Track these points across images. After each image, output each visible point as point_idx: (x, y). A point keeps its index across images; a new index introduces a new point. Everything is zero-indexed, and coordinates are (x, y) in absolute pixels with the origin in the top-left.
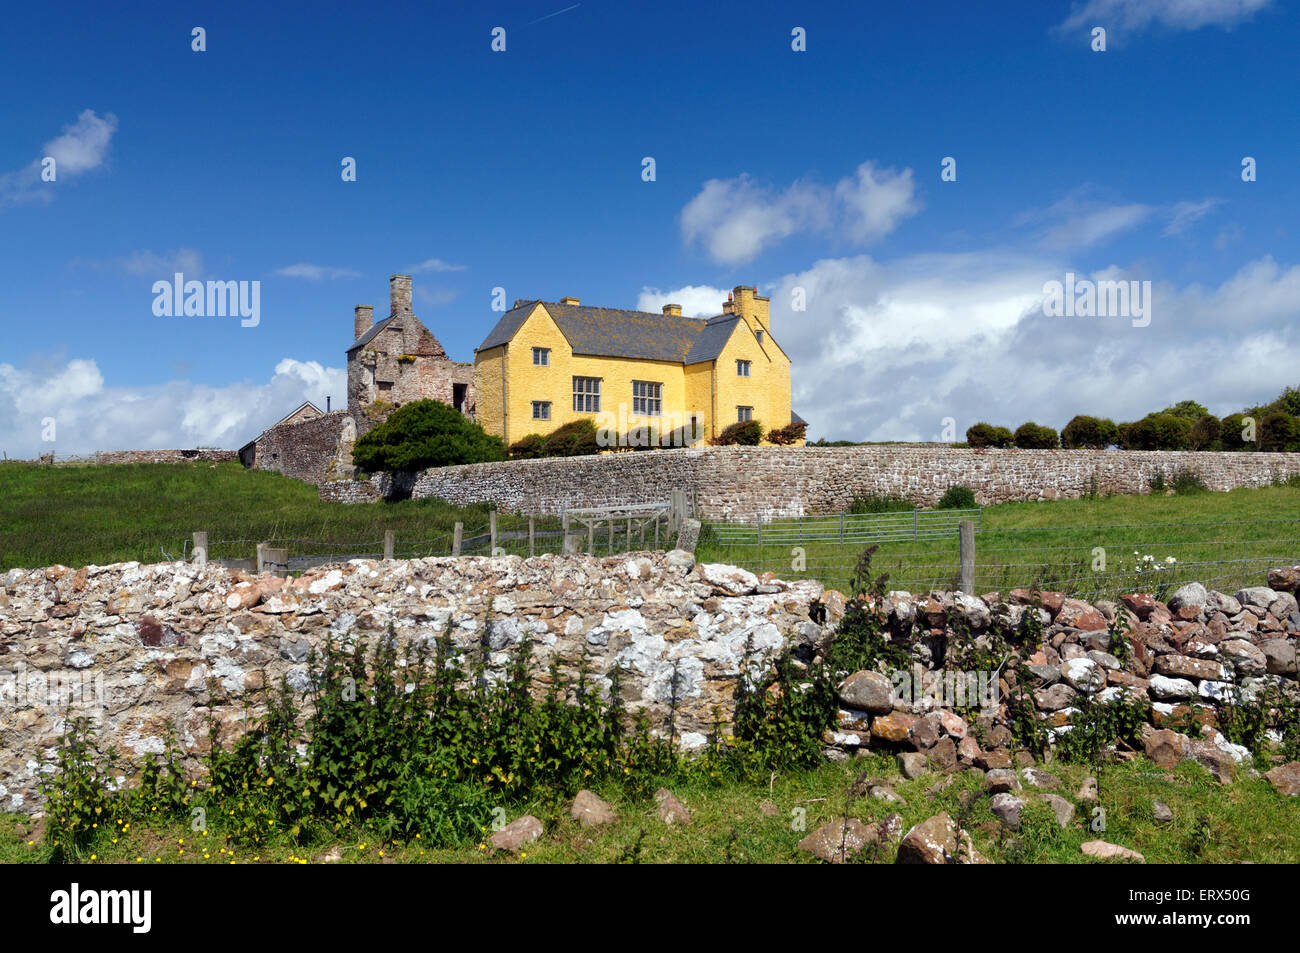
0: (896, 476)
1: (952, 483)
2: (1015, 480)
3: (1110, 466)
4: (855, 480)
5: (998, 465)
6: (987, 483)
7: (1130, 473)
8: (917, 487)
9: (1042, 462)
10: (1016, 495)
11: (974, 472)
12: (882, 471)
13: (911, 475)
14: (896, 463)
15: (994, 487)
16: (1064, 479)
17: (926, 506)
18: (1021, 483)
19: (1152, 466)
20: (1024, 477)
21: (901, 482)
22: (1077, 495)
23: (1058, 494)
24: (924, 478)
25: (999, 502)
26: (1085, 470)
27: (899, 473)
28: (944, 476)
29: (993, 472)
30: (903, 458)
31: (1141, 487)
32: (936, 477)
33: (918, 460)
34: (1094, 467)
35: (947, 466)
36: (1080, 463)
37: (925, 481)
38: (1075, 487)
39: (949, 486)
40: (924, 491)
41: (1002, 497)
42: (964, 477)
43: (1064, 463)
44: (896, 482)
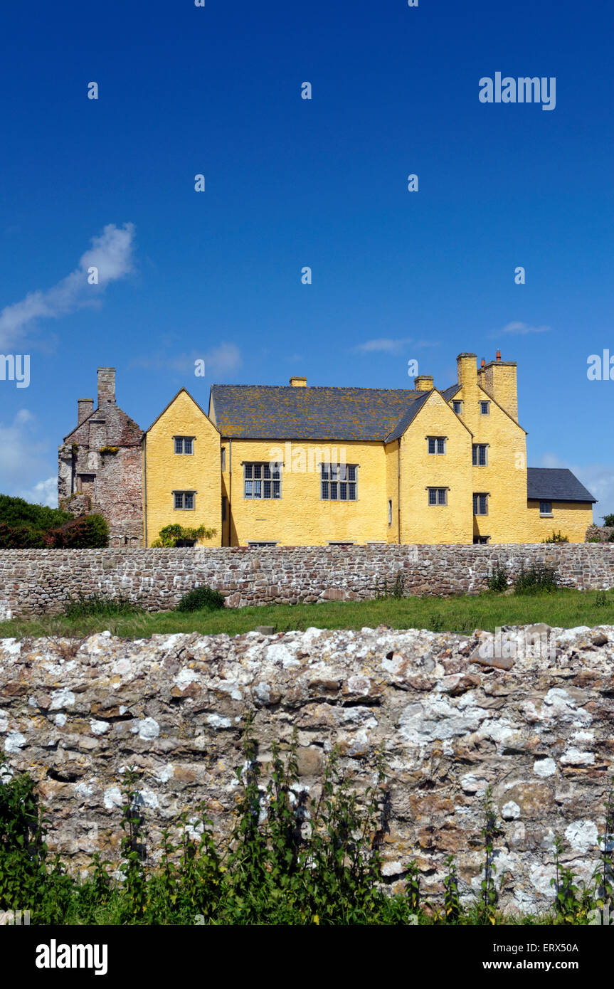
0: (124, 578)
1: (197, 584)
2: (285, 580)
3: (426, 563)
4: (73, 582)
5: (262, 564)
6: (246, 584)
7: (455, 570)
8: (151, 589)
9: (324, 560)
10: (286, 597)
11: (228, 572)
12: (107, 573)
13: (145, 576)
14: (126, 563)
15: (255, 588)
16: (356, 578)
17: (162, 609)
18: (293, 584)
19: (490, 562)
20: (297, 576)
21: (131, 584)
22: (372, 595)
23: (347, 595)
24: (162, 579)
25: (260, 604)
26: (387, 568)
27: (128, 575)
28: (188, 577)
29: (254, 572)
30: (134, 559)
31: (471, 586)
32: (176, 578)
33: (154, 560)
34: (401, 564)
35: (192, 566)
36: (380, 560)
37: (162, 583)
38: (372, 587)
39: (193, 587)
40: (162, 593)
41: (266, 598)
42: (215, 578)
43: (357, 561)
44: (124, 584)
